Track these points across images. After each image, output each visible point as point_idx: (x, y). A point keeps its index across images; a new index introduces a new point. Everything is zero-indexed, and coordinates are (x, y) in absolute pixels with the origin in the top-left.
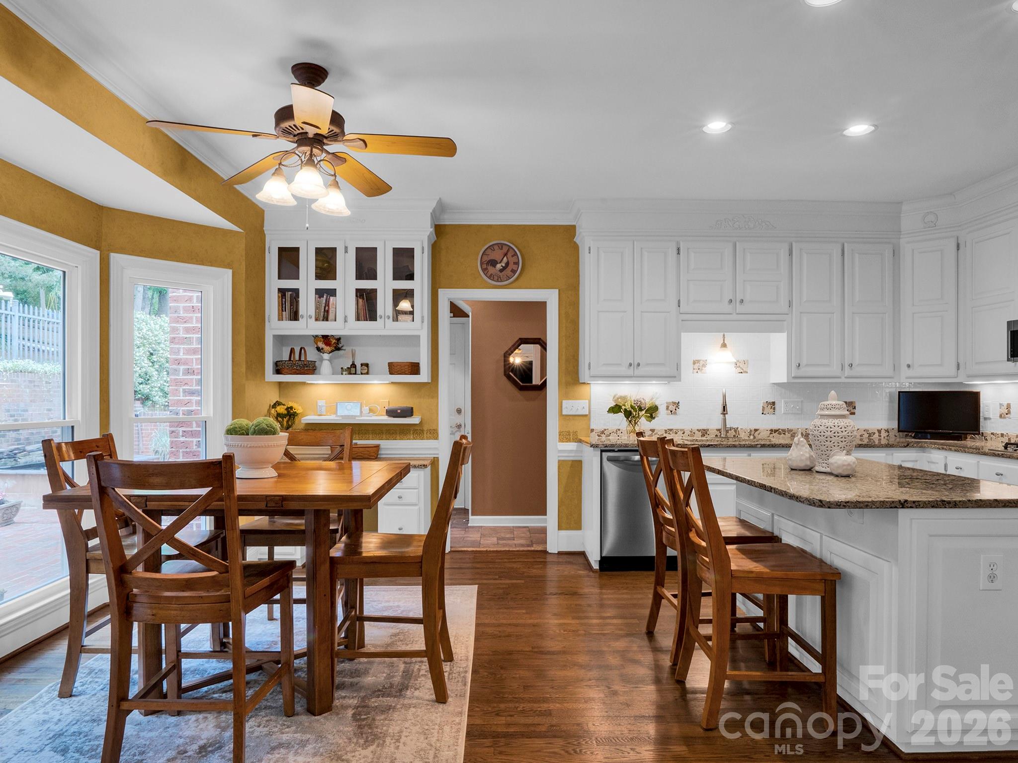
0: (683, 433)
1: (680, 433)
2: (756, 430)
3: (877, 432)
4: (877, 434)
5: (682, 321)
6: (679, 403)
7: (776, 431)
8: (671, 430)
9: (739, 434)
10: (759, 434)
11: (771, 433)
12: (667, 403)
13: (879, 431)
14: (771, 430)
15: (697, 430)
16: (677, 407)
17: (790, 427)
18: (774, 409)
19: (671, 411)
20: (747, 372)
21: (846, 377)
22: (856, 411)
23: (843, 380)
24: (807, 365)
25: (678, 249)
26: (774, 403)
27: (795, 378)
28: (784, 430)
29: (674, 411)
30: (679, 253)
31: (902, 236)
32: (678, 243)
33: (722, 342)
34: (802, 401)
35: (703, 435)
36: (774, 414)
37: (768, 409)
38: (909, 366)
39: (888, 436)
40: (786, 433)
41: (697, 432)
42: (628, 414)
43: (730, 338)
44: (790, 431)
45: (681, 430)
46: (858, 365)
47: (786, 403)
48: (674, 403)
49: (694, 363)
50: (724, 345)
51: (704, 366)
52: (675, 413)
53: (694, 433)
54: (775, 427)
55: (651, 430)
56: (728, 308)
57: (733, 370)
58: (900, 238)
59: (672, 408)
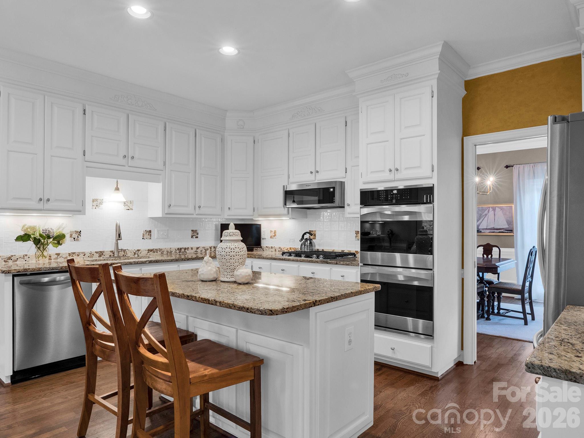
0: (84, 255)
1: (82, 255)
2: (139, 250)
3: (209, 248)
4: (209, 249)
5: (87, 167)
6: (80, 231)
7: (151, 250)
8: (74, 253)
9: (127, 254)
10: (140, 253)
11: (148, 252)
12: (71, 232)
13: (211, 248)
14: (149, 250)
15: (96, 252)
16: (79, 235)
17: (160, 248)
18: (151, 235)
19: (74, 239)
20: (132, 209)
21: (196, 214)
22: (199, 236)
23: (195, 216)
24: (175, 206)
25: (84, 110)
26: (150, 231)
27: (166, 214)
28: (156, 250)
29: (76, 238)
30: (84, 114)
32: (84, 106)
33: (116, 186)
34: (168, 230)
35: (100, 256)
36: (150, 239)
37: (147, 236)
38: (229, 208)
39: (215, 250)
40: (158, 252)
41: (95, 254)
42: (37, 242)
43: (122, 183)
44: (160, 250)
45: (82, 253)
46: (204, 207)
47: (158, 231)
48: (76, 232)
49: (93, 201)
50: (117, 189)
51: (101, 203)
52: (78, 240)
53: (93, 255)
54: (151, 248)
55: (56, 254)
56: (123, 162)
57: (121, 207)
58: (225, 132)
59: (75, 236)
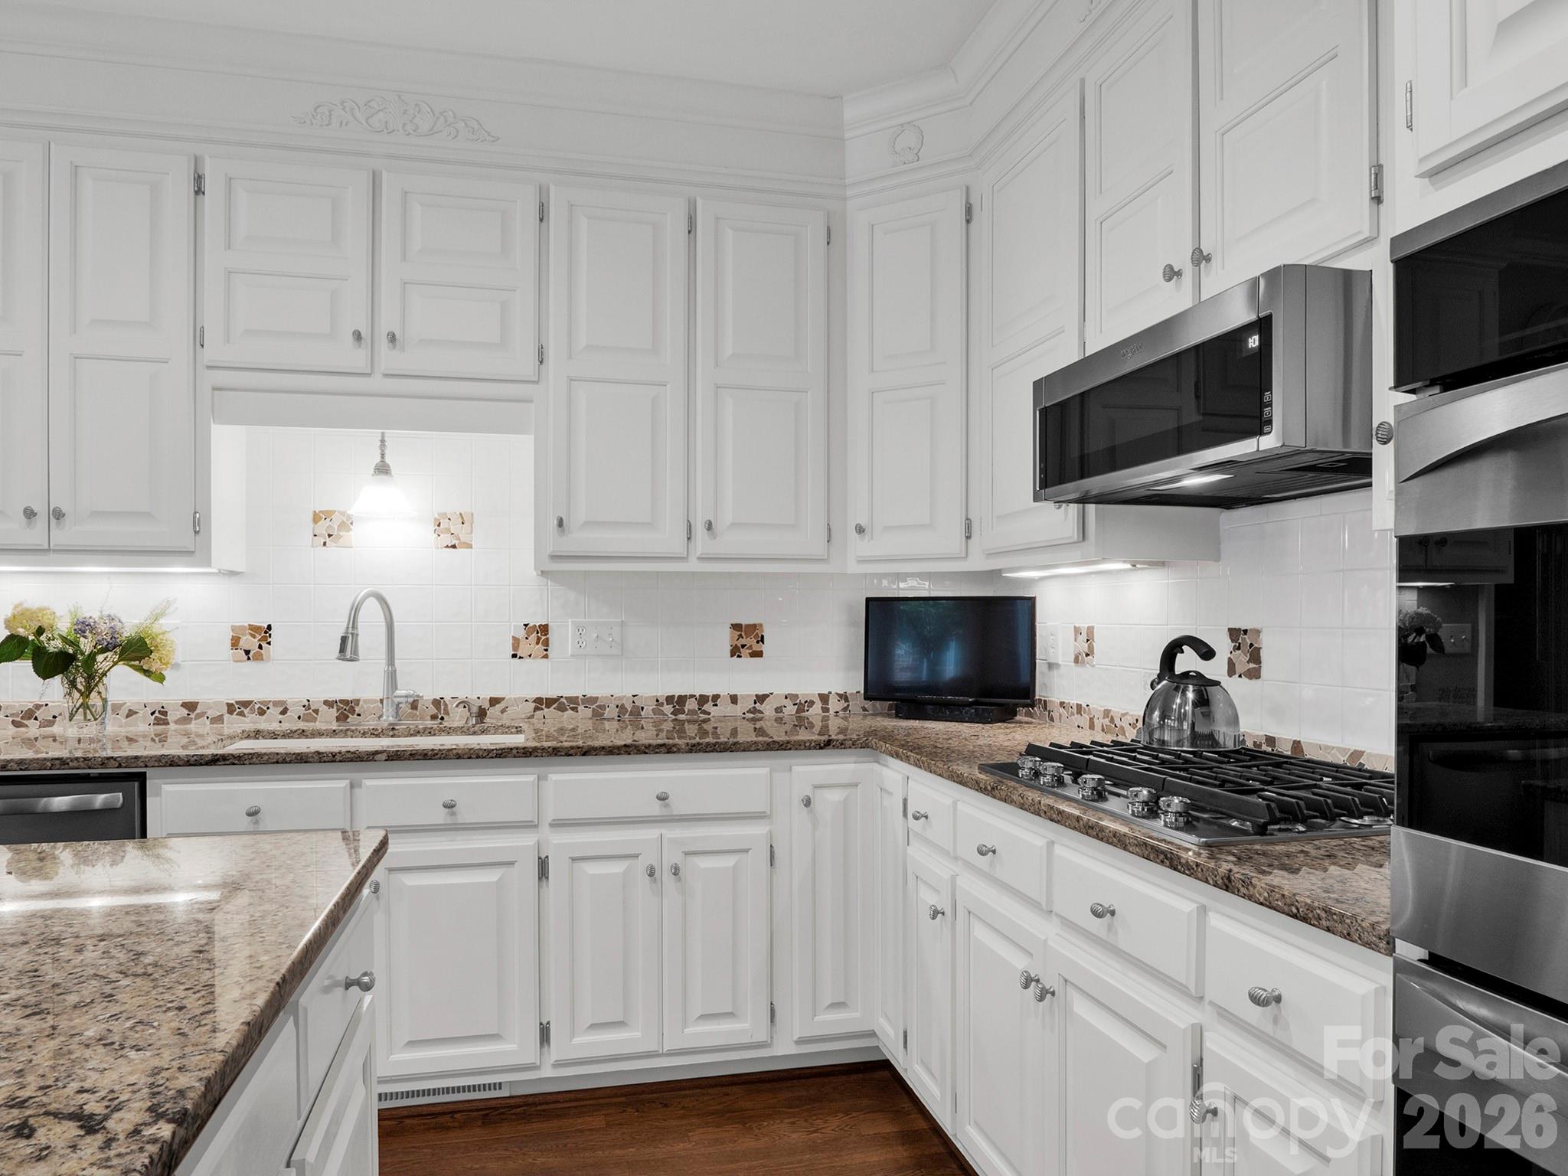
0: (284, 712)
1: (274, 712)
2: (494, 701)
3: (817, 700)
4: (818, 705)
5: (214, 389)
6: (269, 627)
7: (550, 702)
8: (246, 704)
9: (447, 713)
10: (503, 711)
11: (536, 709)
12: (234, 629)
13: (824, 698)
14: (539, 700)
15: (326, 703)
16: (264, 639)
17: (591, 693)
18: (546, 643)
19: (247, 652)
20: (470, 546)
21: (698, 558)
22: (765, 648)
23: (693, 566)
24: (589, 524)
25: (199, 179)
26: (544, 629)
27: (555, 558)
28: (573, 700)
29: (255, 649)
30: (199, 191)
31: (849, 193)
32: (197, 161)
33: (378, 459)
34: (622, 624)
35: (342, 718)
36: (546, 656)
37: (528, 646)
38: (860, 530)
39: (845, 709)
40: (581, 708)
41: (324, 708)
42: (51, 662)
44: (589, 701)
45: (276, 704)
46: (734, 525)
47: (579, 629)
48: (254, 629)
49: (316, 518)
50: (383, 469)
51: (346, 524)
52: (259, 657)
53: (316, 711)
54: (552, 694)
55: (185, 705)
56: (358, 358)
57: (425, 534)
58: (845, 199)
59: (250, 642)
